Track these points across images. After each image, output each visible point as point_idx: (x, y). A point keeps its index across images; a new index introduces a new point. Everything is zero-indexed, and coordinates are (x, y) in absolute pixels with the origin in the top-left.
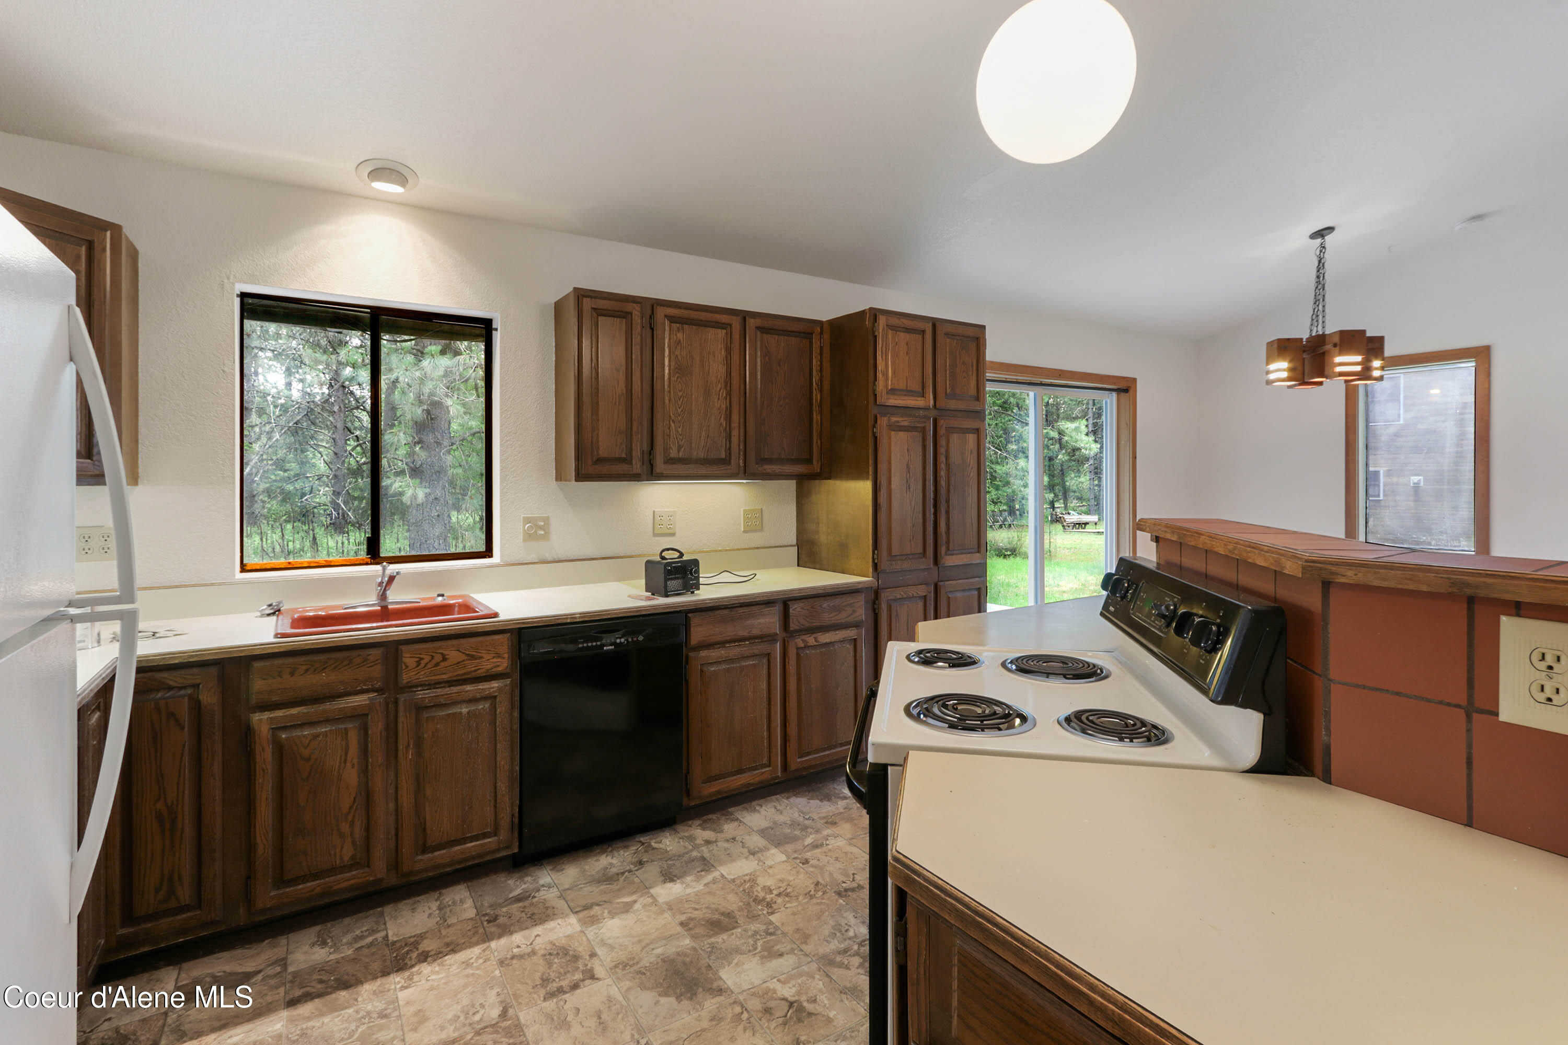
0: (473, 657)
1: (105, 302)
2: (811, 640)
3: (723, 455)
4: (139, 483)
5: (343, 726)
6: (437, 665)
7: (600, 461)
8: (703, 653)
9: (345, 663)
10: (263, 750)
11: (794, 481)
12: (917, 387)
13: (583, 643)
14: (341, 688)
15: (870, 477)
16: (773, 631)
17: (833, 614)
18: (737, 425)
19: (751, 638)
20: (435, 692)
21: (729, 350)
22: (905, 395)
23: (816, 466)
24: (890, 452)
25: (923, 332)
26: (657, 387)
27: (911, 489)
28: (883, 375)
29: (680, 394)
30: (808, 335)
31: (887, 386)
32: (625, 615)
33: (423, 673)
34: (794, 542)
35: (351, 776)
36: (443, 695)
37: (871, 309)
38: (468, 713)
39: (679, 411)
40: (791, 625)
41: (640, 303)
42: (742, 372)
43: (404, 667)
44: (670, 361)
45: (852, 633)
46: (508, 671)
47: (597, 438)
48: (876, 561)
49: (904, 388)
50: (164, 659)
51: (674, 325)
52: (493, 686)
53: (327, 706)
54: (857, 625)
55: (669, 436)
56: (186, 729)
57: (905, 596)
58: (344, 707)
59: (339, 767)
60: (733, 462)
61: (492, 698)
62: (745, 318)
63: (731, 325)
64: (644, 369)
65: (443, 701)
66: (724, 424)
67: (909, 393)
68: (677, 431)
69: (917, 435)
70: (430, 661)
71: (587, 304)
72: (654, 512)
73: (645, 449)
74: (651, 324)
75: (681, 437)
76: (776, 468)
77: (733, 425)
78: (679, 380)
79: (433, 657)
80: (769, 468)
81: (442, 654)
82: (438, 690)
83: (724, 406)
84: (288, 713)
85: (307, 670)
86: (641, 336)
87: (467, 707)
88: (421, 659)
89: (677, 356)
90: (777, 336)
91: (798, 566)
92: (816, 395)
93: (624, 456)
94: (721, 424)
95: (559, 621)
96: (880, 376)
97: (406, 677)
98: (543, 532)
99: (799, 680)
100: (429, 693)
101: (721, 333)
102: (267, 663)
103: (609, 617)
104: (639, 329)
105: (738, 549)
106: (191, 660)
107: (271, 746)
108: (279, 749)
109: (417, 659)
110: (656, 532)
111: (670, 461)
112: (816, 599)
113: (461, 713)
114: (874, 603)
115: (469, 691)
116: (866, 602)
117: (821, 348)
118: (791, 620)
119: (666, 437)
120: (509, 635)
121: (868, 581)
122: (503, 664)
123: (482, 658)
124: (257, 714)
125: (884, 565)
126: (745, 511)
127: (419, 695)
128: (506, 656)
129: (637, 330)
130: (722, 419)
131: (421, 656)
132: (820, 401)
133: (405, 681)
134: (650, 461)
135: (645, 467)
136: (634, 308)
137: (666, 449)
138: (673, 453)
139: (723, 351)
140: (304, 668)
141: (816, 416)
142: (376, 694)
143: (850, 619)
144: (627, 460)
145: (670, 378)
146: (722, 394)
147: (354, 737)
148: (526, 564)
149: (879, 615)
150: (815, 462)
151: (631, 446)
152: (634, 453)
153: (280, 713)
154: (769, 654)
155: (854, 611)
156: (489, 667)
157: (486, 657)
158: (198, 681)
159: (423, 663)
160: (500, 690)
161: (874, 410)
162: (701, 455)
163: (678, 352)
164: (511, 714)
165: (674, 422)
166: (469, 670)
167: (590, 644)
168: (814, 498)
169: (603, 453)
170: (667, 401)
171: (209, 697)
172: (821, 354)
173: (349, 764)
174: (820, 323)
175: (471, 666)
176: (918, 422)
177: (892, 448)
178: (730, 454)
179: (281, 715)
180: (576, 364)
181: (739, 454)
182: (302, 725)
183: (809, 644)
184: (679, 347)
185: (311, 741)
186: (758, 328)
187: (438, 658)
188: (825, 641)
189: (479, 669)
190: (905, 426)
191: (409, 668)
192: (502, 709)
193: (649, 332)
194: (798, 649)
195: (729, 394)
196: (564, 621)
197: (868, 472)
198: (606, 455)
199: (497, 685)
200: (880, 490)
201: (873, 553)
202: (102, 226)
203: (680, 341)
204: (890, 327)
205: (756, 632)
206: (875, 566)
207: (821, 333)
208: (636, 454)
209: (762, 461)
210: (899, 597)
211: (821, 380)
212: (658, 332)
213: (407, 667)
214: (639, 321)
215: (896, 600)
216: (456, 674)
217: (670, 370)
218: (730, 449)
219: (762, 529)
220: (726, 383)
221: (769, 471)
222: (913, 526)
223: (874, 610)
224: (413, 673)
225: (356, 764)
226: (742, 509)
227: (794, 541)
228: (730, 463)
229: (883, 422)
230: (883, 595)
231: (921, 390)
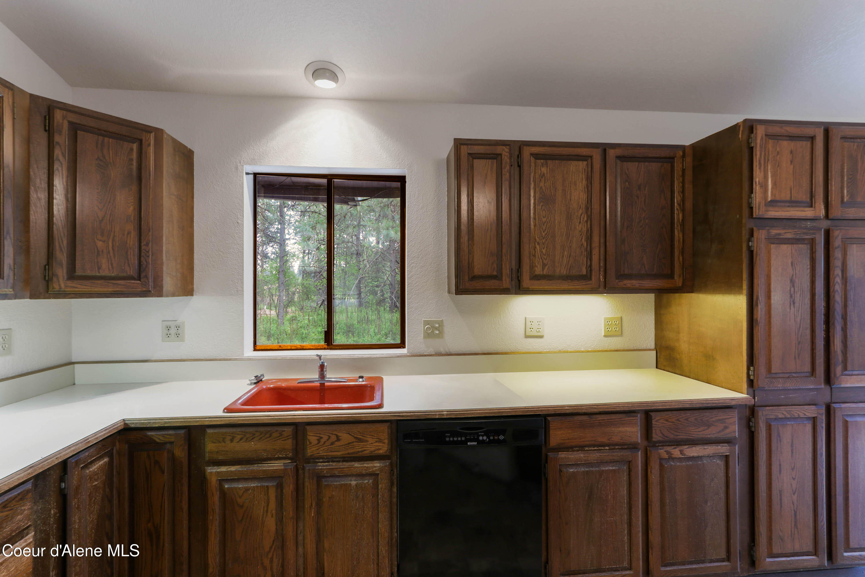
0: (360, 440)
1: (150, 179)
2: (676, 452)
3: (584, 272)
4: (194, 294)
5: (266, 484)
6: (332, 444)
7: (474, 278)
8: (562, 455)
9: (268, 435)
10: (213, 495)
11: (653, 294)
12: (805, 197)
13: (449, 437)
14: (265, 455)
15: (745, 292)
16: (633, 440)
17: (702, 429)
18: (598, 245)
19: (612, 446)
20: (332, 465)
21: (589, 179)
22: (789, 206)
23: (678, 281)
24: (769, 266)
25: (812, 139)
26: (524, 215)
27: (797, 305)
28: (761, 186)
29: (544, 220)
30: (671, 159)
31: (766, 197)
32: (487, 415)
33: (322, 449)
34: (653, 347)
35: (271, 523)
36: (337, 468)
37: (745, 121)
38: (356, 485)
39: (543, 234)
40: (654, 435)
41: (508, 145)
42: (602, 199)
43: (308, 443)
44: (535, 193)
45: (724, 449)
46: (388, 453)
47: (473, 260)
48: (752, 377)
49: (788, 198)
50: (150, 423)
51: (539, 161)
52: (375, 465)
53: (255, 467)
54: (728, 441)
55: (534, 256)
56: (166, 474)
57: (789, 416)
58: (266, 470)
59: (263, 515)
60: (593, 277)
61: (374, 475)
62: (605, 150)
63: (591, 157)
64: (512, 200)
65: (336, 473)
66: (585, 244)
67: (793, 203)
68: (542, 252)
69: (805, 248)
70: (328, 440)
71: (464, 150)
72: (526, 318)
73: (514, 268)
74: (518, 163)
75: (545, 257)
76: (635, 283)
77: (593, 245)
78: (543, 207)
79: (329, 437)
80: (628, 283)
81: (336, 435)
82: (334, 464)
83: (585, 229)
84: (229, 469)
85: (241, 439)
86: (510, 173)
87: (355, 480)
88: (321, 438)
89: (541, 187)
90: (637, 163)
91: (657, 368)
92: (678, 215)
93: (495, 273)
94: (582, 245)
95: (429, 417)
96: (757, 188)
97: (310, 451)
98: (437, 332)
99: (662, 490)
100: (327, 466)
101: (582, 165)
102: (216, 430)
103: (473, 416)
104: (508, 167)
105: (599, 351)
106: (166, 425)
107: (218, 493)
108: (223, 494)
109: (318, 438)
110: (527, 334)
111: (536, 277)
112: (682, 412)
113: (350, 484)
114: (749, 420)
115: (355, 467)
116: (740, 419)
117: (683, 171)
118: (654, 431)
119: (532, 257)
120: (389, 423)
121: (743, 399)
122: (384, 448)
123: (367, 441)
124: (209, 468)
125: (762, 382)
126: (605, 319)
127: (320, 466)
128: (386, 441)
129: (506, 169)
130: (583, 240)
131: (322, 436)
132: (683, 220)
133: (309, 454)
134: (518, 277)
135: (513, 282)
136: (503, 150)
137: (532, 267)
138: (538, 271)
139: (584, 180)
140: (239, 437)
141: (677, 234)
142: (289, 461)
143: (721, 435)
144: (498, 277)
145: (535, 207)
146: (583, 218)
147: (272, 493)
148: (425, 356)
149: (756, 434)
150: (676, 277)
151: (502, 265)
152: (504, 272)
153: (223, 469)
154: (630, 462)
155: (726, 428)
156: (373, 449)
157: (371, 440)
158: (173, 440)
159: (322, 441)
160: (381, 469)
161: (749, 224)
162: (564, 272)
163: (542, 184)
164: (391, 491)
165: (538, 243)
166: (357, 450)
167: (455, 439)
168: (674, 309)
169: (478, 270)
170: (532, 227)
171: (181, 453)
172: (683, 175)
173: (269, 515)
174: (683, 148)
175: (358, 448)
176: (806, 234)
177: (772, 262)
178: (591, 270)
179: (225, 470)
180: (456, 200)
181: (600, 270)
182: (238, 480)
183: (673, 456)
184: (543, 180)
185: (244, 492)
186: (618, 157)
187: (333, 438)
188: (692, 455)
189: (365, 450)
190: (789, 239)
191: (313, 444)
192: (383, 485)
193: (517, 169)
194: (661, 459)
195: (590, 218)
196: (433, 417)
197: (742, 286)
198: (480, 274)
199: (378, 465)
200: (757, 305)
201: (748, 369)
202: (147, 129)
203: (544, 174)
204: (769, 136)
205: (616, 439)
206: (751, 383)
207: (684, 156)
208: (506, 271)
209: (621, 276)
210: (780, 416)
211: (683, 200)
212: (525, 167)
213: (310, 443)
214: (508, 160)
215: (776, 419)
216: (347, 452)
217: (535, 200)
218: (591, 266)
219: (621, 335)
220: (587, 208)
221: (629, 285)
222: (799, 343)
223: (749, 427)
224: (315, 449)
225: (274, 515)
226: (603, 317)
227: (651, 344)
228: (591, 279)
229: (761, 235)
230: (760, 414)
231: (808, 200)
